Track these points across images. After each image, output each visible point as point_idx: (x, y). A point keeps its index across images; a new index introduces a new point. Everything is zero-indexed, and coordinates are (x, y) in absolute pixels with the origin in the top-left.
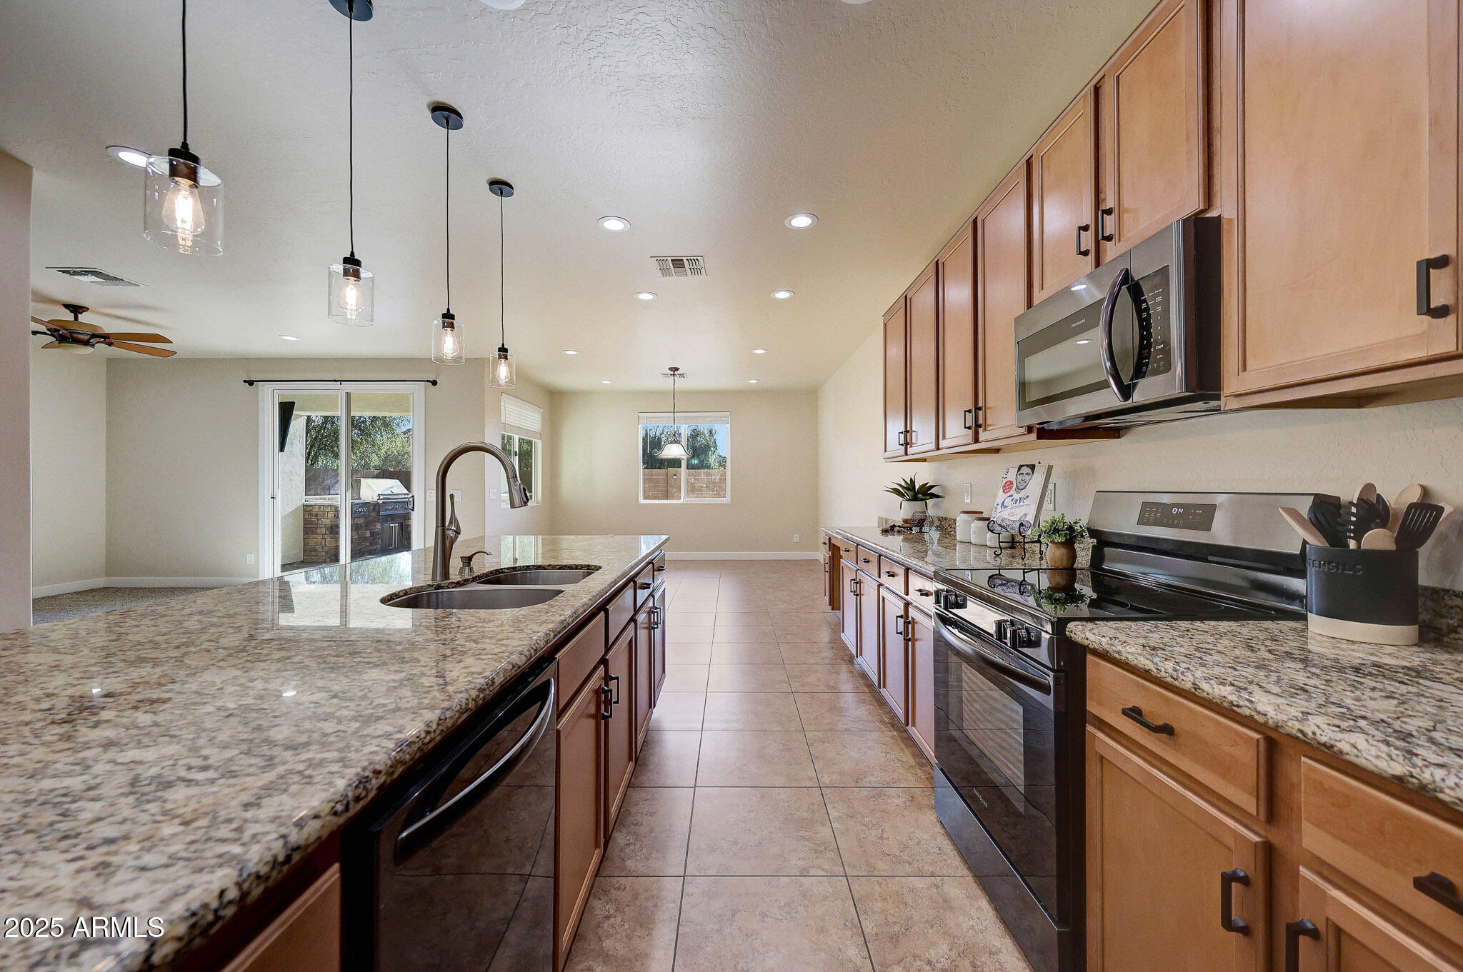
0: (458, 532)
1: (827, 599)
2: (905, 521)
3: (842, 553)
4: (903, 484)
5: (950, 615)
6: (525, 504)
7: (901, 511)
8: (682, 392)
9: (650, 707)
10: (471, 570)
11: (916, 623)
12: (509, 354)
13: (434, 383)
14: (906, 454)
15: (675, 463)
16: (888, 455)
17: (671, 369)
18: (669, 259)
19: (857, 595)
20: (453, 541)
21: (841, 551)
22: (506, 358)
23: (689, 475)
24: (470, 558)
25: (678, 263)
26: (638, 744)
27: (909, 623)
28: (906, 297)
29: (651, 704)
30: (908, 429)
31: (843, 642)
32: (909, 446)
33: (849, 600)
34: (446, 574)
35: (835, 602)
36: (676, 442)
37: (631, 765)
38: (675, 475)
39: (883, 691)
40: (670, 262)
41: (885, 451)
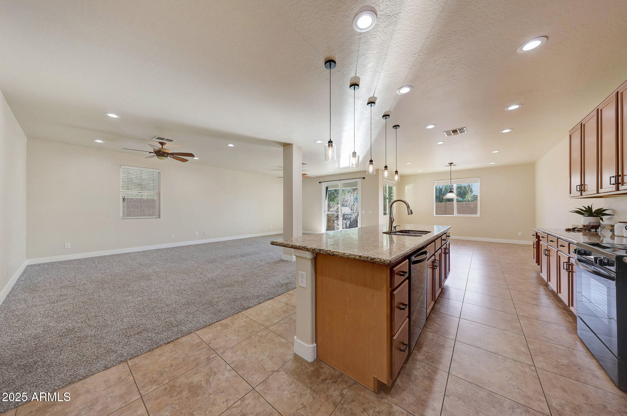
0: (394, 220)
1: (535, 260)
2: (584, 226)
3: (541, 238)
4: (584, 209)
5: (583, 258)
6: (412, 214)
7: (583, 221)
8: (453, 171)
9: (445, 278)
10: (396, 230)
11: (574, 265)
12: (398, 173)
13: (364, 178)
14: (582, 195)
15: (451, 200)
16: (571, 195)
17: (449, 164)
18: (451, 131)
19: (548, 256)
20: (393, 222)
21: (540, 238)
22: (397, 174)
23: (457, 205)
24: (395, 227)
25: (455, 131)
26: (436, 297)
27: (570, 265)
28: (582, 123)
29: (446, 277)
30: (583, 184)
31: (541, 277)
32: (583, 192)
33: (544, 259)
34: (392, 230)
35: (538, 261)
36: (451, 192)
37: (433, 303)
38: (450, 205)
39: (559, 295)
40: (452, 132)
41: (570, 193)
